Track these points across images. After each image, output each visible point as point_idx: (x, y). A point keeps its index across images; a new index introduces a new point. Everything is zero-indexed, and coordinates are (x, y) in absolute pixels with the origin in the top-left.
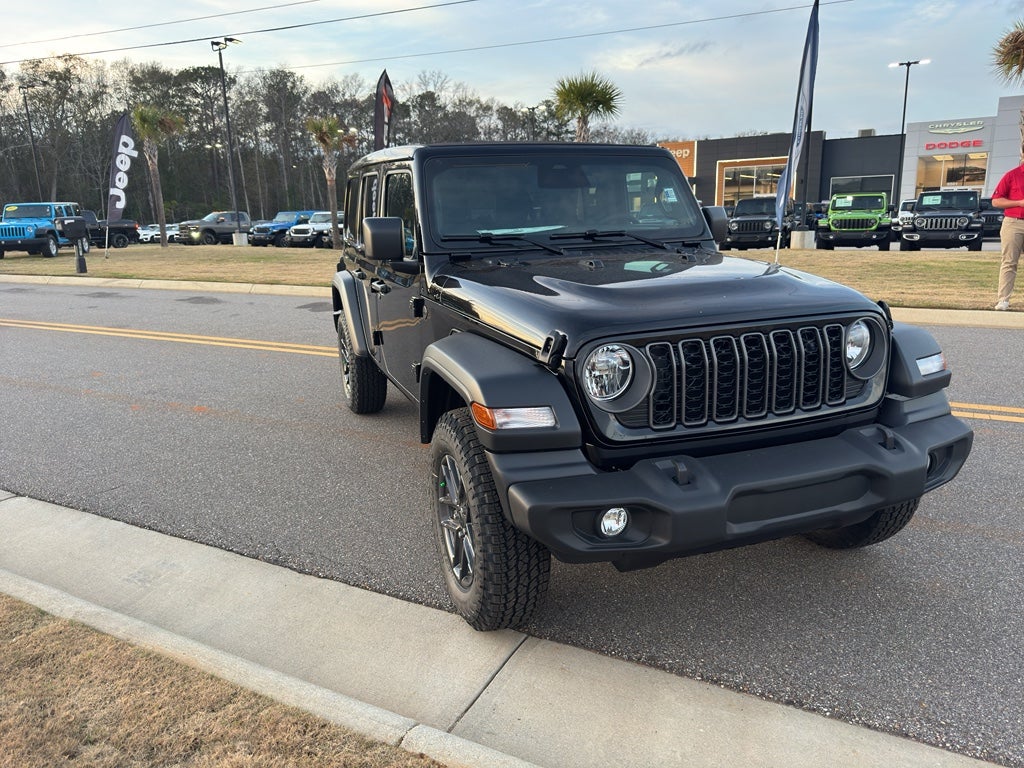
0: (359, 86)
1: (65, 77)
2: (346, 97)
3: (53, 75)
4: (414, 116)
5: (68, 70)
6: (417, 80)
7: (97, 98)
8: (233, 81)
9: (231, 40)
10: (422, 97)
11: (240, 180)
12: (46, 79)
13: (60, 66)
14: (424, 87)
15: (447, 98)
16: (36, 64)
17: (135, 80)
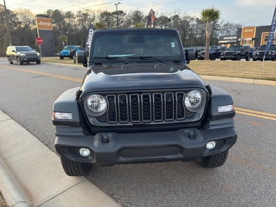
1: (86, 15)
3: (83, 14)
7: (93, 20)
8: (125, 14)
13: (85, 12)
14: (175, 14)
15: (181, 16)
16: (80, 12)
17: (102, 15)
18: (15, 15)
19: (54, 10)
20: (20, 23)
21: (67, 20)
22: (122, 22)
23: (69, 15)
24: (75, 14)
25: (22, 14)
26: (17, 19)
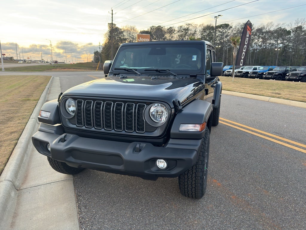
0: (272, 26)
2: (267, 30)
3: (184, 29)
4: (292, 34)
5: (188, 28)
6: (295, 22)
7: (193, 34)
8: (231, 27)
9: (220, 15)
10: (297, 28)
11: (226, 56)
12: (183, 31)
13: (186, 27)
14: (297, 24)
16: (181, 27)
17: (204, 29)
18: (122, 32)
19: (157, 26)
20: (125, 40)
21: (167, 36)
22: (227, 36)
23: (171, 31)
24: (177, 29)
25: (127, 31)
26: (124, 36)
